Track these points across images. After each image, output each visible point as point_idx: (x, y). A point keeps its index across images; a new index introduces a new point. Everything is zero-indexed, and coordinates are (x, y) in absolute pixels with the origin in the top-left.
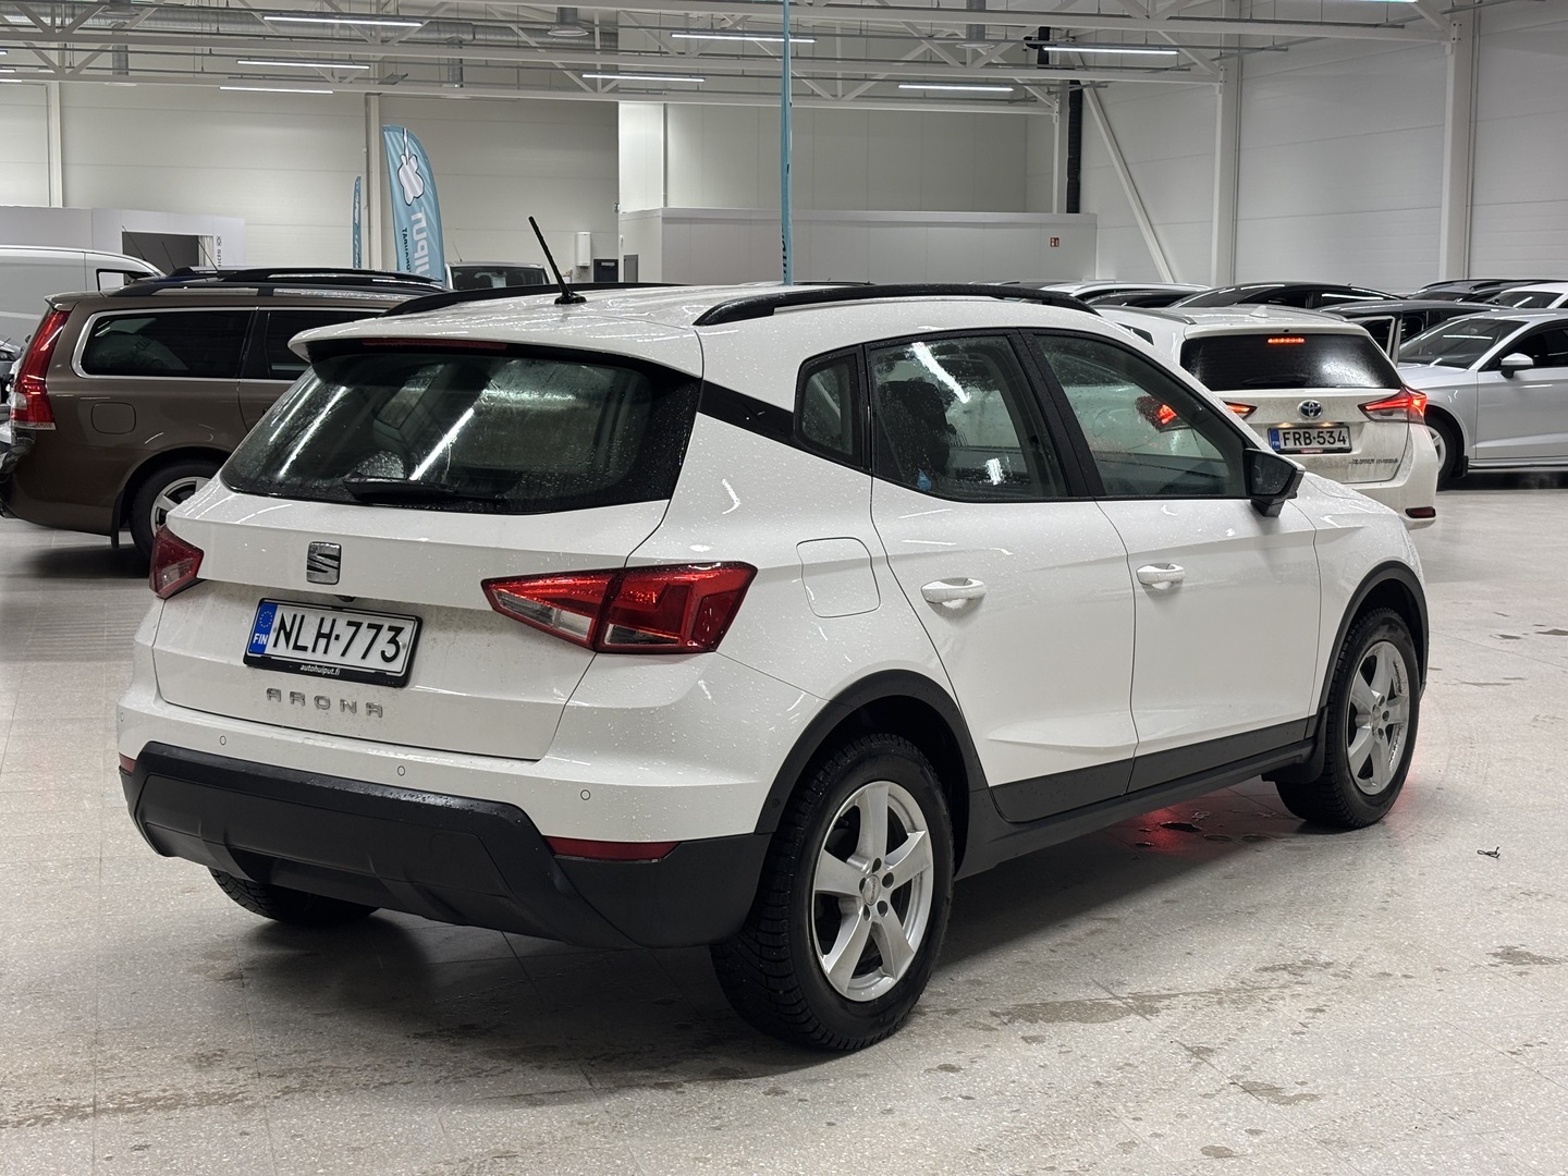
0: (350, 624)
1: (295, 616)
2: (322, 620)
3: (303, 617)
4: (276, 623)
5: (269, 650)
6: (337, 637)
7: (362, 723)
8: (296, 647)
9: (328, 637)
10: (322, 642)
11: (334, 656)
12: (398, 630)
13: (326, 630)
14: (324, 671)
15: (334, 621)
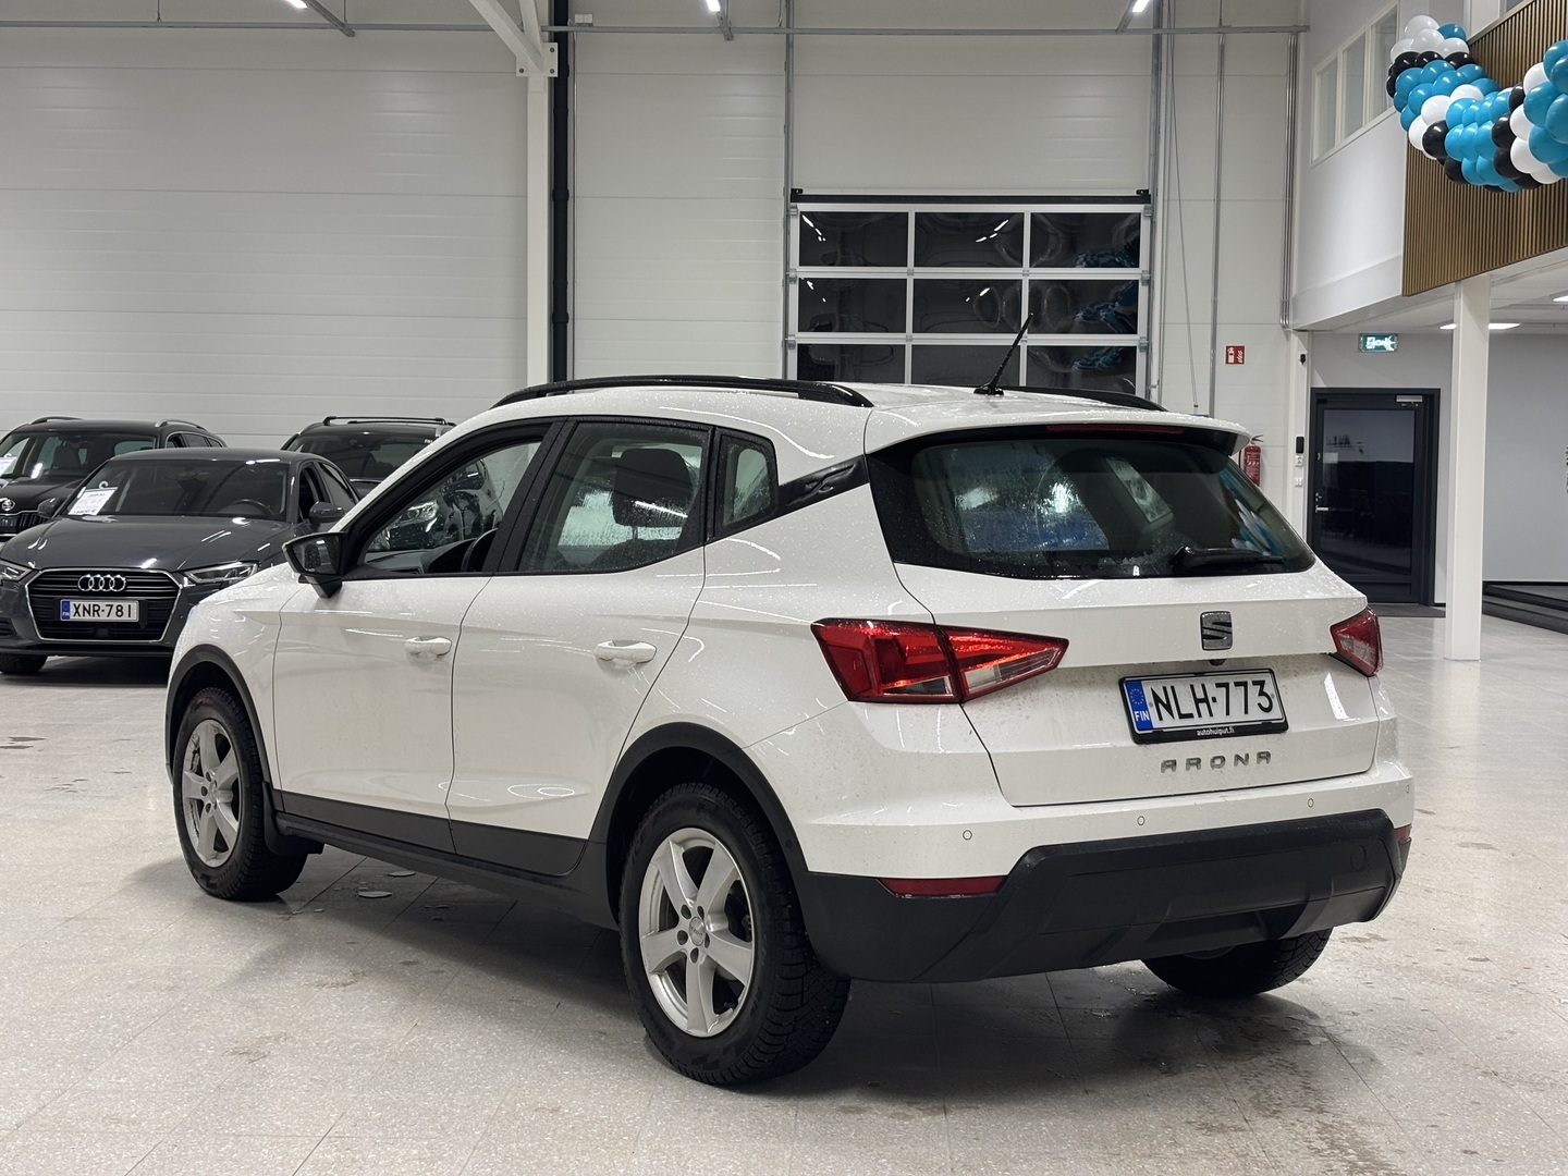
0: (1218, 685)
1: (1165, 688)
2: (1192, 687)
3: (1173, 688)
4: (1149, 699)
5: (1156, 724)
6: (1214, 700)
7: (1255, 772)
8: (1182, 716)
9: (1205, 700)
10: (1203, 707)
11: (1219, 717)
12: (1262, 684)
13: (1200, 695)
14: (1221, 732)
15: (1203, 686)
